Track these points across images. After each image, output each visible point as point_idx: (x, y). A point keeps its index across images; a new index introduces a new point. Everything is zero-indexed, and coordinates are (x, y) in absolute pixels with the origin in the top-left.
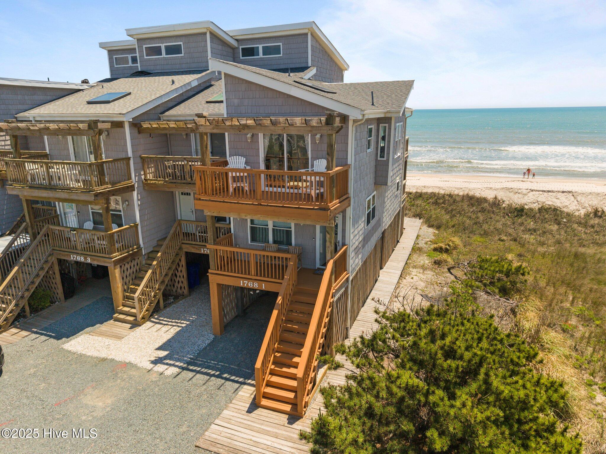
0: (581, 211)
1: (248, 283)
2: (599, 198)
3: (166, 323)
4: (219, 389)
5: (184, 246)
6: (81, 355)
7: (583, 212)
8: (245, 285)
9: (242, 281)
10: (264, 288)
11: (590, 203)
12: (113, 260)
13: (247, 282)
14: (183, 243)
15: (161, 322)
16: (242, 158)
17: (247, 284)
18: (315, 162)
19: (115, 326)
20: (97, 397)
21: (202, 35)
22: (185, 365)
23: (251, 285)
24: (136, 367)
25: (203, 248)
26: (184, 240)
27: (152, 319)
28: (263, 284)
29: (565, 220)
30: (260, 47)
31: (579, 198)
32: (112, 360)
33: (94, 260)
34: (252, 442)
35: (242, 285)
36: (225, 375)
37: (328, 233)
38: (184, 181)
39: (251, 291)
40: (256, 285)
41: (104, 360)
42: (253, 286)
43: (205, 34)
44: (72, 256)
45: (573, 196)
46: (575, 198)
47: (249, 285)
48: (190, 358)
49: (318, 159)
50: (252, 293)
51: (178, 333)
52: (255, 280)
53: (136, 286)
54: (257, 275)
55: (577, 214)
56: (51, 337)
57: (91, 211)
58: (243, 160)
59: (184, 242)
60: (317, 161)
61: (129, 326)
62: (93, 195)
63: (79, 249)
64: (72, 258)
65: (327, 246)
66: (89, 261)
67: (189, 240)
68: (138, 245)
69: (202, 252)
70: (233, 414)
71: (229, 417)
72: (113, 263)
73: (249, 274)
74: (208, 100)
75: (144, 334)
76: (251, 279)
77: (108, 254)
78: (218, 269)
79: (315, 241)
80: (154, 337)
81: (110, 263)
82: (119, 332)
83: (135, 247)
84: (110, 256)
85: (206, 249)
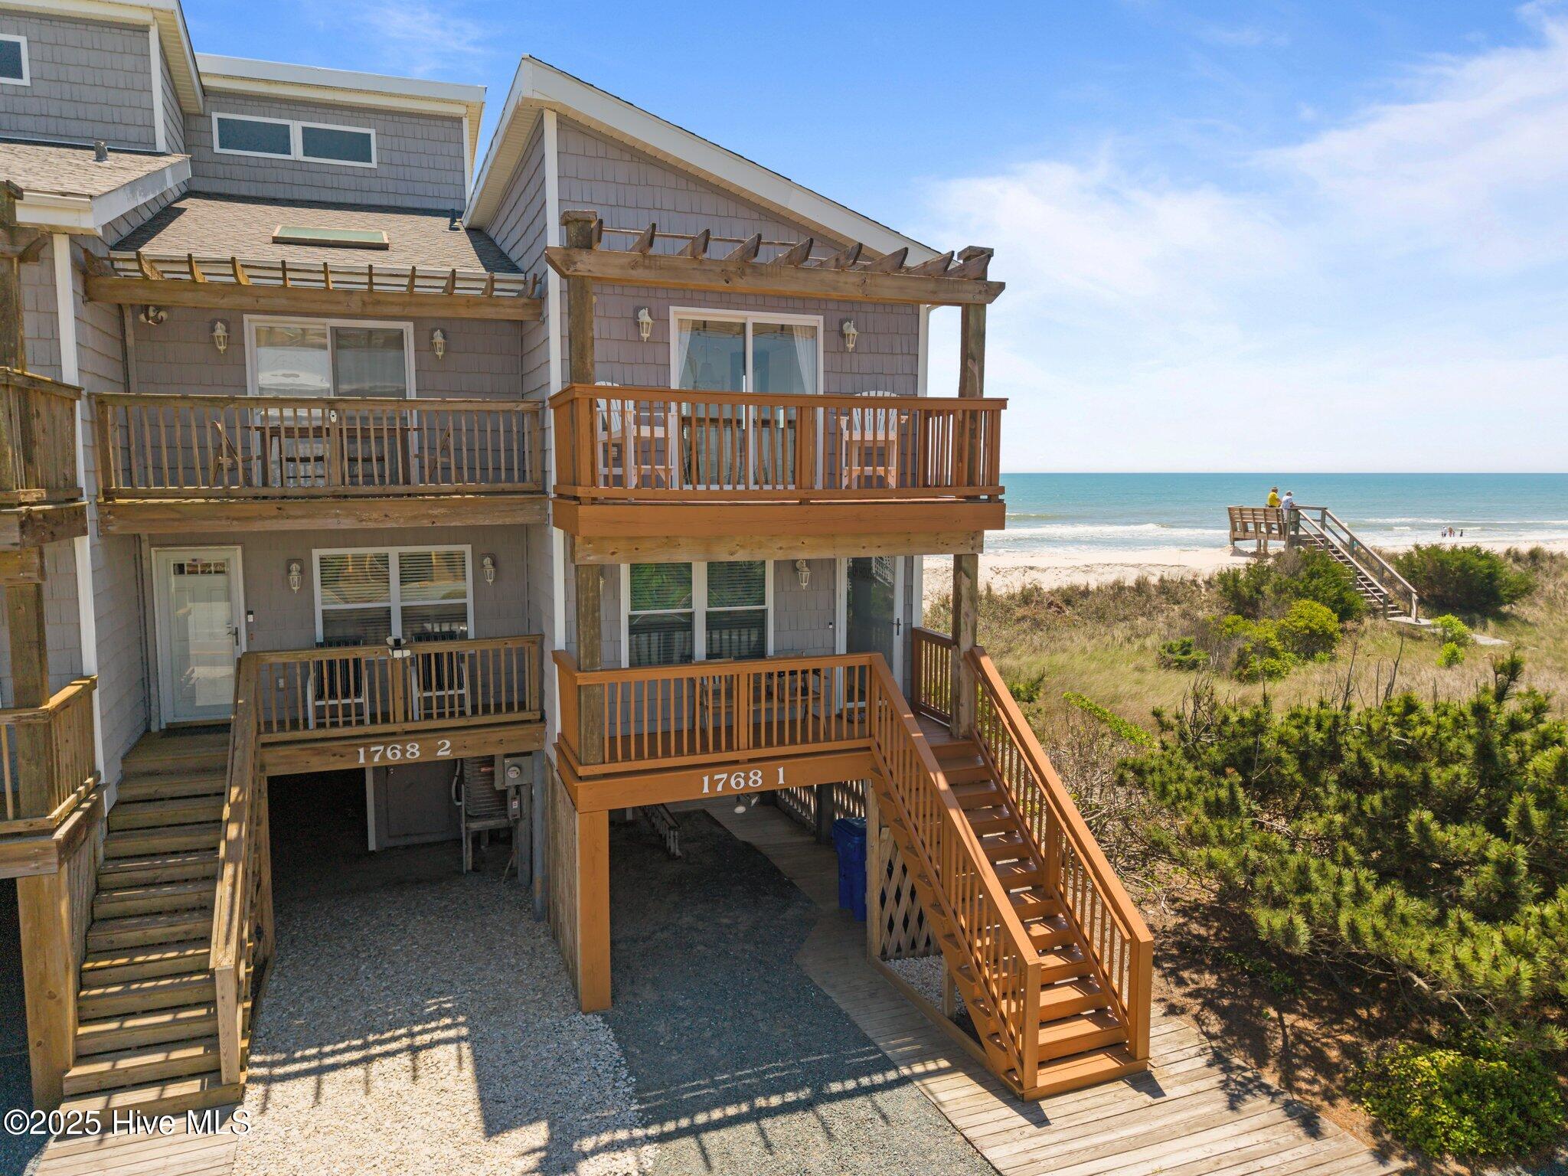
1: (729, 778)
5: (270, 756)
8: (719, 788)
9: (706, 779)
10: (782, 781)
12: (60, 834)
13: (725, 776)
14: (264, 745)
17: (727, 782)
23: (738, 784)
25: (367, 746)
26: (270, 732)
28: (781, 770)
30: (296, 129)
35: (706, 790)
40: (756, 780)
42: (746, 783)
43: (144, 29)
47: (733, 783)
50: (740, 809)
52: (751, 761)
54: (757, 744)
59: (266, 738)
65: (963, 612)
67: (295, 727)
68: (94, 772)
69: (362, 760)
70: (1018, 1147)
71: (1025, 1158)
72: (55, 852)
73: (730, 747)
74: (275, 234)
75: (303, 1118)
76: (736, 762)
77: (17, 817)
78: (613, 758)
79: (834, 630)
80: (369, 1109)
81: (35, 858)
82: (172, 1160)
83: (90, 780)
84: (39, 823)
85: (382, 748)
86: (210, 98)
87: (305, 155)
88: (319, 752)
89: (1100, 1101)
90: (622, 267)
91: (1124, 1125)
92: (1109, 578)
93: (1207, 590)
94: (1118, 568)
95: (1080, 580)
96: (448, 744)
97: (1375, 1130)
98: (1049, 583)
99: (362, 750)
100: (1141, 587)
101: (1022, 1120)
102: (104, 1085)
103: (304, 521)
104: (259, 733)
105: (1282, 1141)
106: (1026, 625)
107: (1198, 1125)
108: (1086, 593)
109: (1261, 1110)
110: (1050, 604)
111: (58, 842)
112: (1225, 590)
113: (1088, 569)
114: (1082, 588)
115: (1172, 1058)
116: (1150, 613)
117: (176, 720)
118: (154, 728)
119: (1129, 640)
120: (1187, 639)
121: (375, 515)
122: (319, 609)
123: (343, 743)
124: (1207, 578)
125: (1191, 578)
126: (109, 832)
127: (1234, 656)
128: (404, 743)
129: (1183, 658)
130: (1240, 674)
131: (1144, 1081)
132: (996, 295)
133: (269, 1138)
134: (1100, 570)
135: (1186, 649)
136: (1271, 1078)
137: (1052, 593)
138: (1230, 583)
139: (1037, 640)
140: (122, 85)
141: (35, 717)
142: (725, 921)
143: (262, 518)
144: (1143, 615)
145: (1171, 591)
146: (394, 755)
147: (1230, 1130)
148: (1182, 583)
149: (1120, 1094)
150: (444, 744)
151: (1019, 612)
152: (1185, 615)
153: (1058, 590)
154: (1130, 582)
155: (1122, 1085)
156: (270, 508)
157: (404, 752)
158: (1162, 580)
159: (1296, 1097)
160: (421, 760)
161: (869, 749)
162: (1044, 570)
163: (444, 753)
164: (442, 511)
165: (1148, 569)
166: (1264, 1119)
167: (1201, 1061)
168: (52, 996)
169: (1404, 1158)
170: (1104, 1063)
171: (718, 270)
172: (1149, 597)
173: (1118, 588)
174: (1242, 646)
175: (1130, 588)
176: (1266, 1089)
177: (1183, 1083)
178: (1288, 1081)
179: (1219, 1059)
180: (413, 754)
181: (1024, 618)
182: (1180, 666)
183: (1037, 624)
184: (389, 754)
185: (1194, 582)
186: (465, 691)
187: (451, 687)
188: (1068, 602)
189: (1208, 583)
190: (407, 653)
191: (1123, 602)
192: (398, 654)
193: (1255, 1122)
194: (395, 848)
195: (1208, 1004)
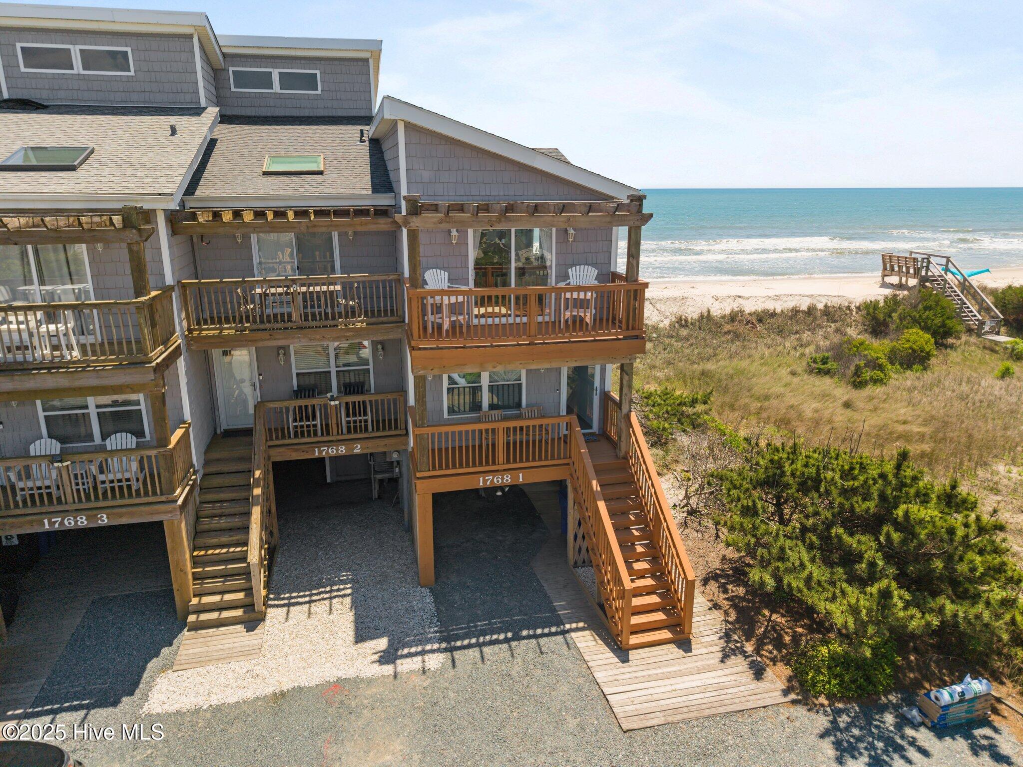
0: (665, 322)
1: (493, 478)
2: (678, 304)
3: (307, 599)
4: (542, 653)
5: (272, 452)
6: (217, 710)
7: (667, 323)
8: (488, 483)
9: (481, 479)
10: (521, 480)
11: (670, 310)
12: (180, 501)
13: (491, 477)
14: (269, 447)
15: (293, 601)
16: (442, 272)
17: (492, 480)
18: (570, 270)
19: (209, 639)
20: (367, 752)
21: (182, 40)
22: (444, 645)
23: (498, 481)
24: (362, 680)
25: (319, 447)
26: (271, 439)
27: (270, 602)
28: (521, 475)
29: (655, 335)
30: (275, 73)
31: (658, 306)
32: (300, 689)
33: (121, 516)
34: (679, 692)
35: (481, 484)
36: (525, 633)
37: (627, 374)
38: (289, 325)
39: (496, 491)
40: (508, 479)
41: (282, 695)
42: (502, 481)
43: (191, 37)
44: (46, 521)
45: (651, 303)
46: (654, 306)
47: (495, 481)
48: (436, 632)
49: (575, 265)
50: (499, 493)
51: (355, 605)
52: (505, 470)
53: (215, 549)
54: (508, 462)
55: (661, 325)
56: (88, 707)
57: (41, 414)
58: (446, 275)
59: (271, 443)
60: (574, 268)
61: (240, 628)
62: (152, 370)
63: (70, 499)
64: (47, 527)
65: (624, 393)
66: (104, 520)
67: (284, 438)
68: (192, 466)
69: (317, 454)
70: (611, 673)
71: (612, 678)
72: (178, 510)
73: (494, 463)
74: (264, 170)
75: (291, 630)
76: (497, 471)
77: (162, 494)
78: (434, 468)
79: (560, 393)
80: (319, 628)
81: (170, 512)
82: (236, 645)
83: (191, 470)
84: (171, 497)
85: (326, 448)
86: (228, 59)
87: (281, 89)
88: (296, 450)
89: (660, 653)
90: (434, 223)
91: (668, 665)
92: (790, 305)
93: (857, 313)
94: (797, 298)
95: (770, 306)
96: (359, 446)
97: (790, 679)
98: (750, 307)
99: (316, 449)
100: (811, 311)
101: (617, 660)
102: (206, 609)
103: (283, 341)
104: (267, 440)
105: (743, 681)
106: (729, 337)
107: (704, 669)
108: (773, 315)
109: (738, 664)
110: (748, 322)
111: (179, 505)
112: (868, 314)
113: (777, 298)
114: (772, 311)
115: (706, 633)
116: (814, 329)
117: (228, 428)
118: (218, 432)
119: (795, 348)
120: (826, 355)
121: (318, 337)
122: (294, 372)
123: (309, 446)
124: (858, 304)
125: (846, 304)
126: (201, 489)
127: (853, 368)
128: (337, 446)
129: (822, 367)
130: (855, 381)
131: (684, 643)
132: (647, 221)
133: (276, 638)
134: (785, 299)
135: (825, 361)
136: (749, 648)
137: (750, 314)
138: (871, 310)
139: (734, 348)
140: (181, 70)
141: (166, 451)
142: (500, 538)
143: (262, 340)
144: (809, 330)
145: (831, 314)
146: (333, 452)
147: (720, 673)
148: (839, 308)
149: (671, 650)
150: (357, 447)
151: (727, 327)
152: (837, 331)
153: (754, 313)
154: (804, 307)
155: (673, 646)
156: (265, 335)
157: (337, 450)
158: (826, 306)
159: (759, 659)
160: (347, 454)
161: (568, 464)
162: (748, 298)
163: (357, 451)
164: (352, 333)
165: (818, 298)
166: (740, 669)
167: (716, 637)
168: (182, 570)
169: (798, 694)
170: (666, 634)
171: (487, 220)
172: (815, 318)
173: (796, 311)
174: (858, 363)
175: (803, 311)
176: (743, 653)
177: (706, 647)
178: (758, 651)
179: (727, 636)
180: (342, 451)
181: (728, 332)
182: (820, 372)
183: (737, 336)
184: (330, 451)
185: (848, 308)
186: (369, 417)
187: (360, 415)
188: (760, 321)
189: (858, 308)
190: (337, 402)
191: (797, 321)
192: (332, 403)
193: (734, 670)
194: (341, 482)
195: (735, 606)
